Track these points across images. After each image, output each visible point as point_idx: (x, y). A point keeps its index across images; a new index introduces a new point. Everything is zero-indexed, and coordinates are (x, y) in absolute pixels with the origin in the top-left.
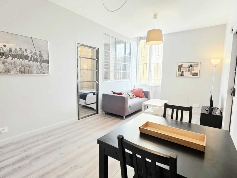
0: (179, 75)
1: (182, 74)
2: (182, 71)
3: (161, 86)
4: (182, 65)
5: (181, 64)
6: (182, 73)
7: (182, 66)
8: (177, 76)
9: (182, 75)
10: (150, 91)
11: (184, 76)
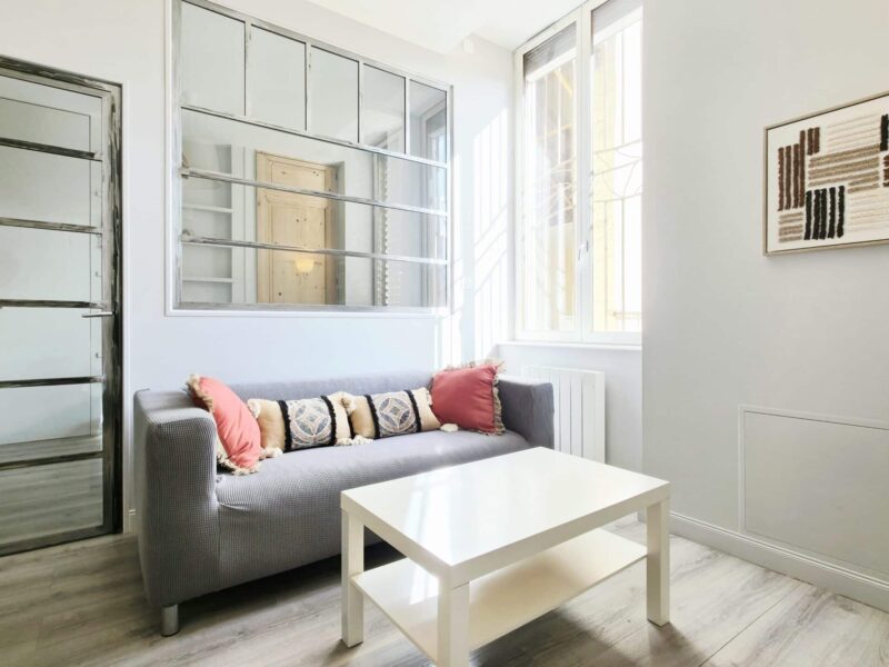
0: (785, 233)
1: (823, 217)
2: (821, 195)
3: (640, 348)
4: (812, 139)
5: (806, 125)
6: (820, 211)
7: (814, 147)
8: (774, 245)
9: (819, 235)
10: (547, 391)
11: (847, 238)
